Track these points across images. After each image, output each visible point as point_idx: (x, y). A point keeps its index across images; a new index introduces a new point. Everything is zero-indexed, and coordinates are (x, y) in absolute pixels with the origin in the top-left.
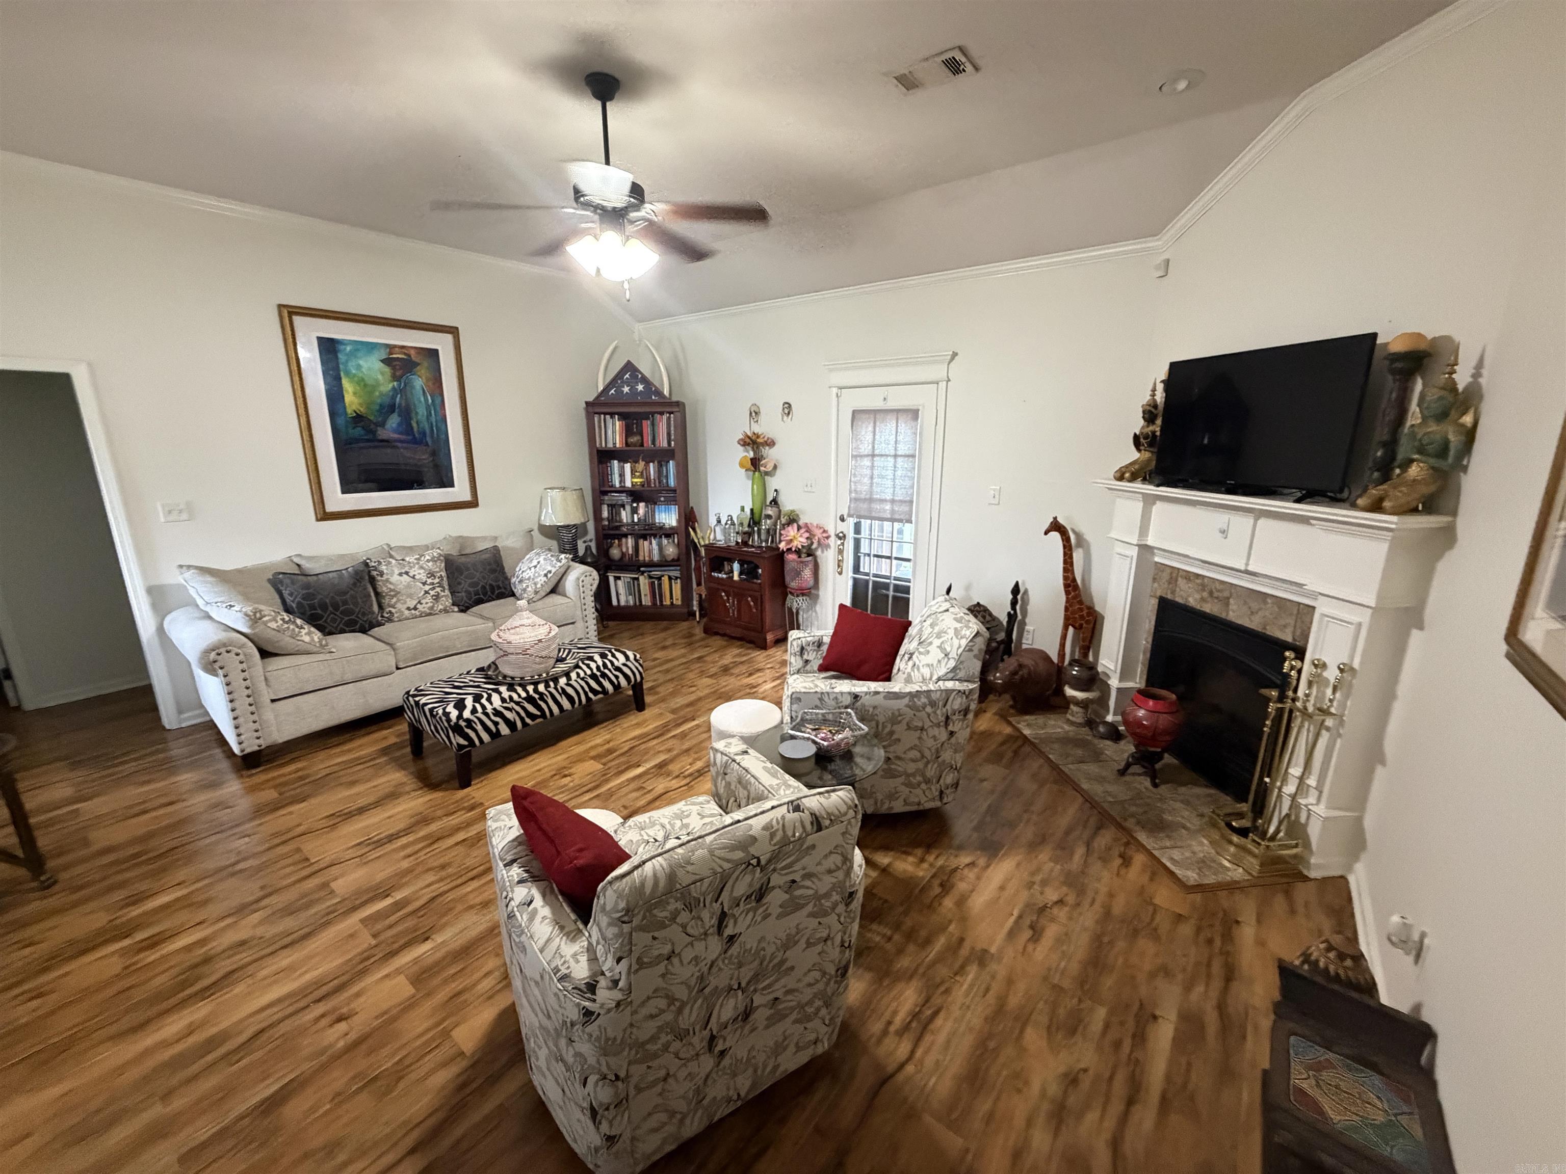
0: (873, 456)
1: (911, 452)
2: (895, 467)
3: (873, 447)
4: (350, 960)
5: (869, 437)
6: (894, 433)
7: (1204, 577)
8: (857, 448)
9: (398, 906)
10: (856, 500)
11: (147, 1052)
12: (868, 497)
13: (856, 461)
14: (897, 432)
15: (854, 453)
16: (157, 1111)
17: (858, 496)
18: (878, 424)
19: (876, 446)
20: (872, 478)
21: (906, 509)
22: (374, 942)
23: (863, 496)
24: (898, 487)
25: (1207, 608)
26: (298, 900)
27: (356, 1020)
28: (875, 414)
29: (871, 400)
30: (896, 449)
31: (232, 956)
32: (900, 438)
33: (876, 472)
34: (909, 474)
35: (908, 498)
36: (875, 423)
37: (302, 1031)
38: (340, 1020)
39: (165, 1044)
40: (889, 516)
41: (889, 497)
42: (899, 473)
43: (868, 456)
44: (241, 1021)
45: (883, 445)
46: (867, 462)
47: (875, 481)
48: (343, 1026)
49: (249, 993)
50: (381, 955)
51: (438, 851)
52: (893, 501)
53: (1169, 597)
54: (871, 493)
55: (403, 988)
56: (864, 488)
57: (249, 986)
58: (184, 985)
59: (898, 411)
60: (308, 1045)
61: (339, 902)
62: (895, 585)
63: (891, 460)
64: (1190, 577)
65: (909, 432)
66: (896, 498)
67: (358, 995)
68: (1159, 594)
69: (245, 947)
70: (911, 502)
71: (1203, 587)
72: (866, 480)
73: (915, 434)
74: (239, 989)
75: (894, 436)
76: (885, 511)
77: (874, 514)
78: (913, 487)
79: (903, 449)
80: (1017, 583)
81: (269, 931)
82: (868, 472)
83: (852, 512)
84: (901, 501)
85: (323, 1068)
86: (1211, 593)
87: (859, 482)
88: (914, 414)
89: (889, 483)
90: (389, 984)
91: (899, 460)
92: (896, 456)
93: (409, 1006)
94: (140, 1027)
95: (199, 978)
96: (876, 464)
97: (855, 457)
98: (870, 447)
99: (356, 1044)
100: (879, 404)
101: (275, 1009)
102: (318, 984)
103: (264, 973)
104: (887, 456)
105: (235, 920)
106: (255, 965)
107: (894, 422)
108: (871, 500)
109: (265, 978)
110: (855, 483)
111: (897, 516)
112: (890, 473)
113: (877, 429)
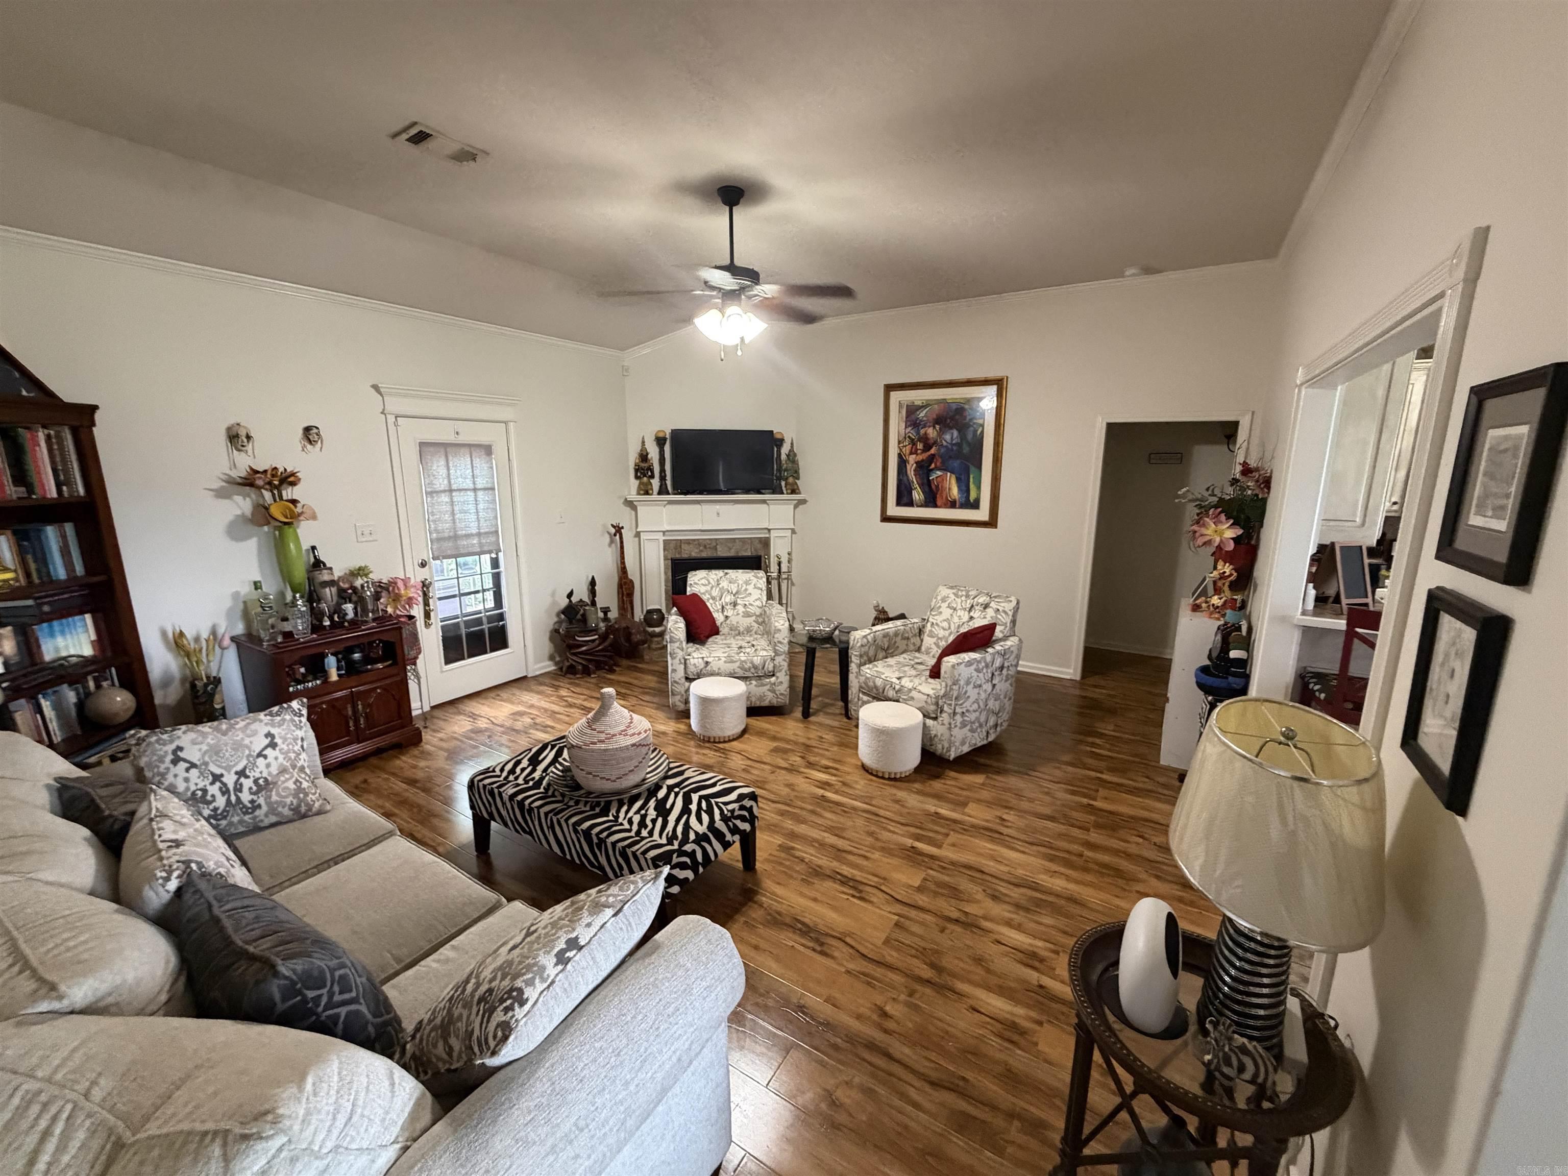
0: (451, 491)
1: (489, 486)
2: (476, 501)
3: (449, 482)
4: (971, 836)
5: (443, 471)
6: (469, 466)
7: (698, 540)
8: (431, 483)
9: (918, 838)
10: (439, 540)
11: (1077, 882)
12: (452, 534)
13: (433, 497)
14: (472, 467)
15: (429, 490)
16: (1088, 853)
17: (441, 535)
18: (450, 458)
19: (452, 482)
20: (453, 513)
21: (493, 539)
22: (952, 833)
23: (446, 535)
24: (482, 521)
25: (704, 555)
26: (943, 895)
27: (999, 814)
28: (446, 449)
29: (443, 433)
30: (474, 483)
31: (1006, 895)
32: (477, 472)
33: (456, 508)
34: (491, 506)
35: (494, 529)
36: (447, 457)
37: (1018, 829)
38: (1004, 820)
39: (1068, 878)
40: (478, 550)
41: (475, 531)
42: (481, 506)
43: (444, 491)
44: (1034, 856)
45: (460, 479)
46: (445, 498)
47: (457, 516)
48: (1005, 817)
49: (1019, 865)
50: (937, 862)
51: (852, 844)
52: (479, 534)
53: (678, 556)
54: (455, 531)
55: (972, 808)
56: (445, 526)
57: (1016, 869)
58: (1039, 903)
59: (470, 446)
60: (1021, 823)
61: (931, 869)
62: (465, 622)
63: (471, 494)
64: (688, 542)
65: (485, 466)
66: (482, 531)
67: (987, 821)
68: (669, 557)
69: (997, 894)
70: (497, 532)
71: (700, 545)
72: (447, 517)
73: (492, 468)
74: (1020, 872)
75: (470, 470)
76: (473, 545)
77: (462, 551)
78: (496, 518)
79: (481, 483)
80: (593, 578)
81: (975, 890)
82: (448, 508)
83: (436, 554)
84: (486, 533)
85: (1025, 812)
86: (705, 547)
87: (439, 520)
88: (488, 450)
89: (473, 517)
90: (972, 813)
91: (480, 493)
92: (475, 490)
93: (979, 801)
94: (1072, 900)
95: (1031, 899)
96: (455, 499)
97: (430, 494)
98: (446, 482)
99: (1006, 807)
100: (450, 438)
101: (1018, 847)
102: (992, 840)
103: (1003, 868)
104: (466, 490)
105: (981, 920)
106: (1002, 877)
107: (468, 456)
108: (455, 537)
109: (1006, 865)
110: (434, 521)
111: (486, 548)
112: (472, 508)
113: (451, 465)
